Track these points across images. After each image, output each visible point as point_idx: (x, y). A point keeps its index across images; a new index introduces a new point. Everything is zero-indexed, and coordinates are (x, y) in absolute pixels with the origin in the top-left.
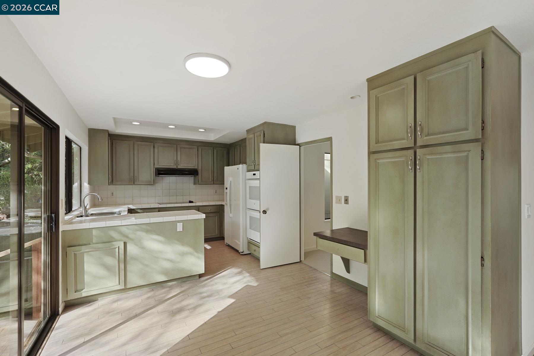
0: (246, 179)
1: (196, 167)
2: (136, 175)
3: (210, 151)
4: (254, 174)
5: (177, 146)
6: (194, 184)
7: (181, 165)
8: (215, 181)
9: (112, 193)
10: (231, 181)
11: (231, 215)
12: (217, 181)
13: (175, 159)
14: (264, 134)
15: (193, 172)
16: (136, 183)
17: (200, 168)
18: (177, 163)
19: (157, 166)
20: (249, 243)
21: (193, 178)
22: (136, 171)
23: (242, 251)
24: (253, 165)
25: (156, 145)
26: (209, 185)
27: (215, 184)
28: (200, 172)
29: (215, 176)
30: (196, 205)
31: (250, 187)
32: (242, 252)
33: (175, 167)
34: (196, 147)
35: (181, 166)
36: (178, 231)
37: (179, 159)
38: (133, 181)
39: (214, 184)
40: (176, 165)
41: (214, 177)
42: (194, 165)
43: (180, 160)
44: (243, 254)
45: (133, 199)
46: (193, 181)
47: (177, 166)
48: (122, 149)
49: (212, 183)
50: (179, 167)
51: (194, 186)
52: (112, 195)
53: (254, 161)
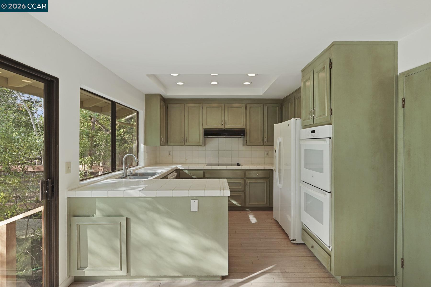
0: (301, 139)
1: (244, 127)
2: (186, 136)
3: (260, 108)
4: (313, 132)
5: (224, 105)
6: (243, 146)
7: (228, 125)
8: (265, 142)
9: (170, 153)
10: (280, 142)
11: (280, 186)
12: (267, 142)
13: (223, 119)
14: (331, 63)
15: (241, 133)
16: (186, 144)
17: (248, 127)
18: (224, 123)
19: (205, 127)
20: (304, 230)
21: (242, 138)
22: (186, 133)
23: (294, 239)
24: (311, 118)
25: (204, 105)
26: (259, 146)
27: (265, 146)
28: (248, 132)
29: (265, 136)
30: (243, 169)
31: (306, 150)
32: (293, 241)
33: (222, 127)
34: (244, 105)
35: (228, 127)
36: (191, 211)
37: (226, 119)
38: (184, 142)
39: (263, 145)
40: (223, 125)
41: (264, 138)
42: (242, 125)
43: (227, 121)
44: (294, 242)
45: (186, 159)
46: (242, 142)
47: (224, 127)
48: (175, 111)
49: (262, 144)
50: (227, 127)
51: (244, 147)
52: (170, 155)
53: (313, 111)
